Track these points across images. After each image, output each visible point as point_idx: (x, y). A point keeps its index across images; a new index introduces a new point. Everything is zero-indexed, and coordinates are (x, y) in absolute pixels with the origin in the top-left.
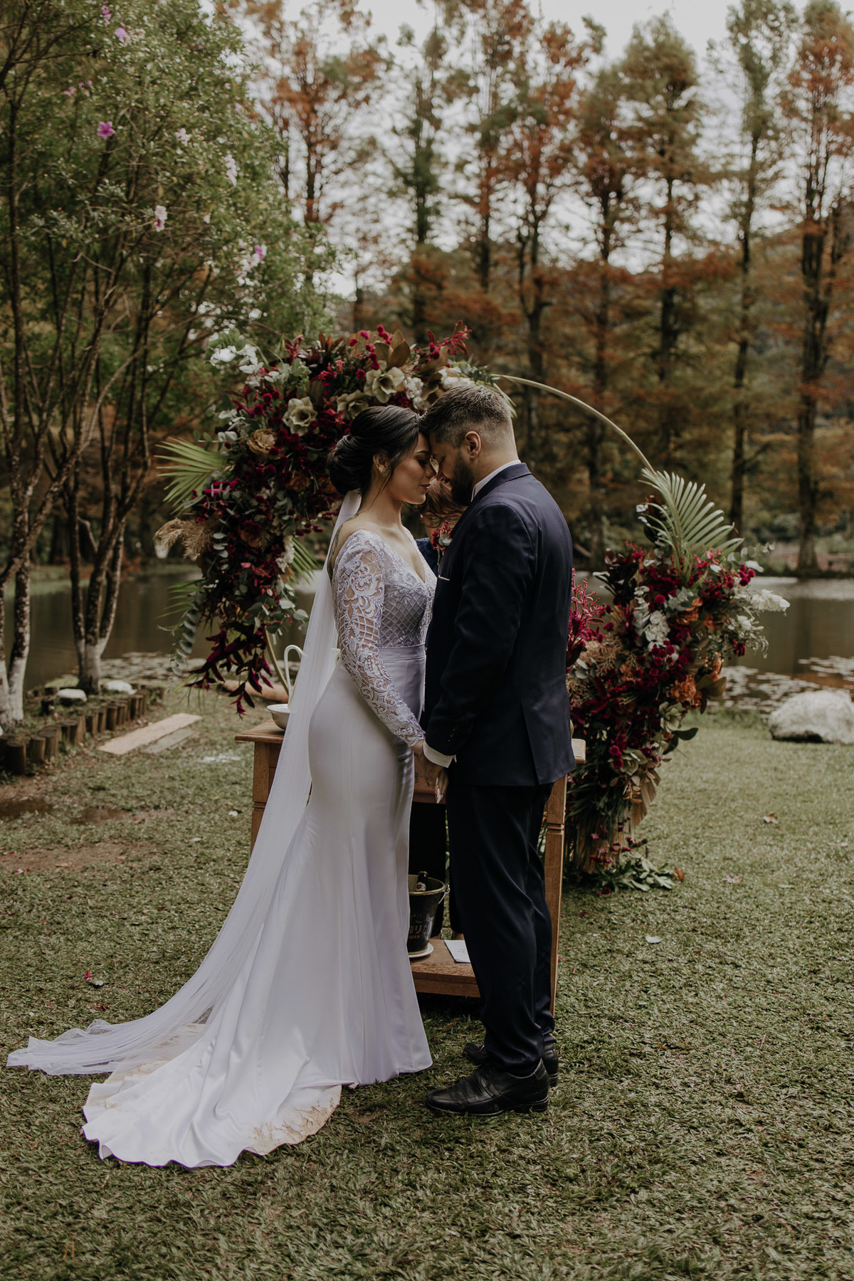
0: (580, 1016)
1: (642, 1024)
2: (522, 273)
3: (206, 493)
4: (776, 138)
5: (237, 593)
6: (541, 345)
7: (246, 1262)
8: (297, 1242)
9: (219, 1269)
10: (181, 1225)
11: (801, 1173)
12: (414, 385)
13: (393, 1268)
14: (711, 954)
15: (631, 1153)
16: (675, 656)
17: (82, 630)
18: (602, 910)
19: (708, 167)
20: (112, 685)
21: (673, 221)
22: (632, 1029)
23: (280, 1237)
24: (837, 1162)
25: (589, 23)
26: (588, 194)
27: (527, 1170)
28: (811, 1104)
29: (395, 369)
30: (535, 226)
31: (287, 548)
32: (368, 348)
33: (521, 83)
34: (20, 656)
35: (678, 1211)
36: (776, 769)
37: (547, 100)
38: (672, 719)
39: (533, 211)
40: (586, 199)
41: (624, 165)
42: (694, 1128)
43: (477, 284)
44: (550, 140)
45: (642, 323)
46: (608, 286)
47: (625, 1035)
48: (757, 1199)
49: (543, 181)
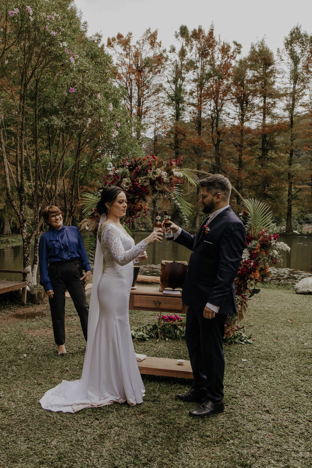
1: (238, 388)
2: (213, 130)
4: (303, 81)
6: (219, 155)
7: (100, 459)
8: (116, 453)
9: (91, 461)
10: (80, 447)
11: (285, 436)
12: (164, 174)
14: (264, 365)
15: (228, 428)
16: (252, 264)
18: (228, 350)
19: (278, 92)
21: (266, 111)
22: (233, 389)
23: (111, 452)
24: (298, 433)
25: (235, 43)
26: (235, 102)
27: (193, 433)
28: (291, 414)
29: (158, 169)
30: (218, 114)
32: (149, 162)
33: (212, 65)
34: (36, 264)
35: (242, 447)
36: (294, 304)
37: (222, 70)
38: (252, 285)
39: (217, 109)
40: (235, 104)
41: (249, 92)
42: (251, 421)
43: (197, 134)
44: (223, 84)
45: (255, 147)
46: (243, 134)
47: (231, 391)
48: (269, 444)
49: (220, 98)
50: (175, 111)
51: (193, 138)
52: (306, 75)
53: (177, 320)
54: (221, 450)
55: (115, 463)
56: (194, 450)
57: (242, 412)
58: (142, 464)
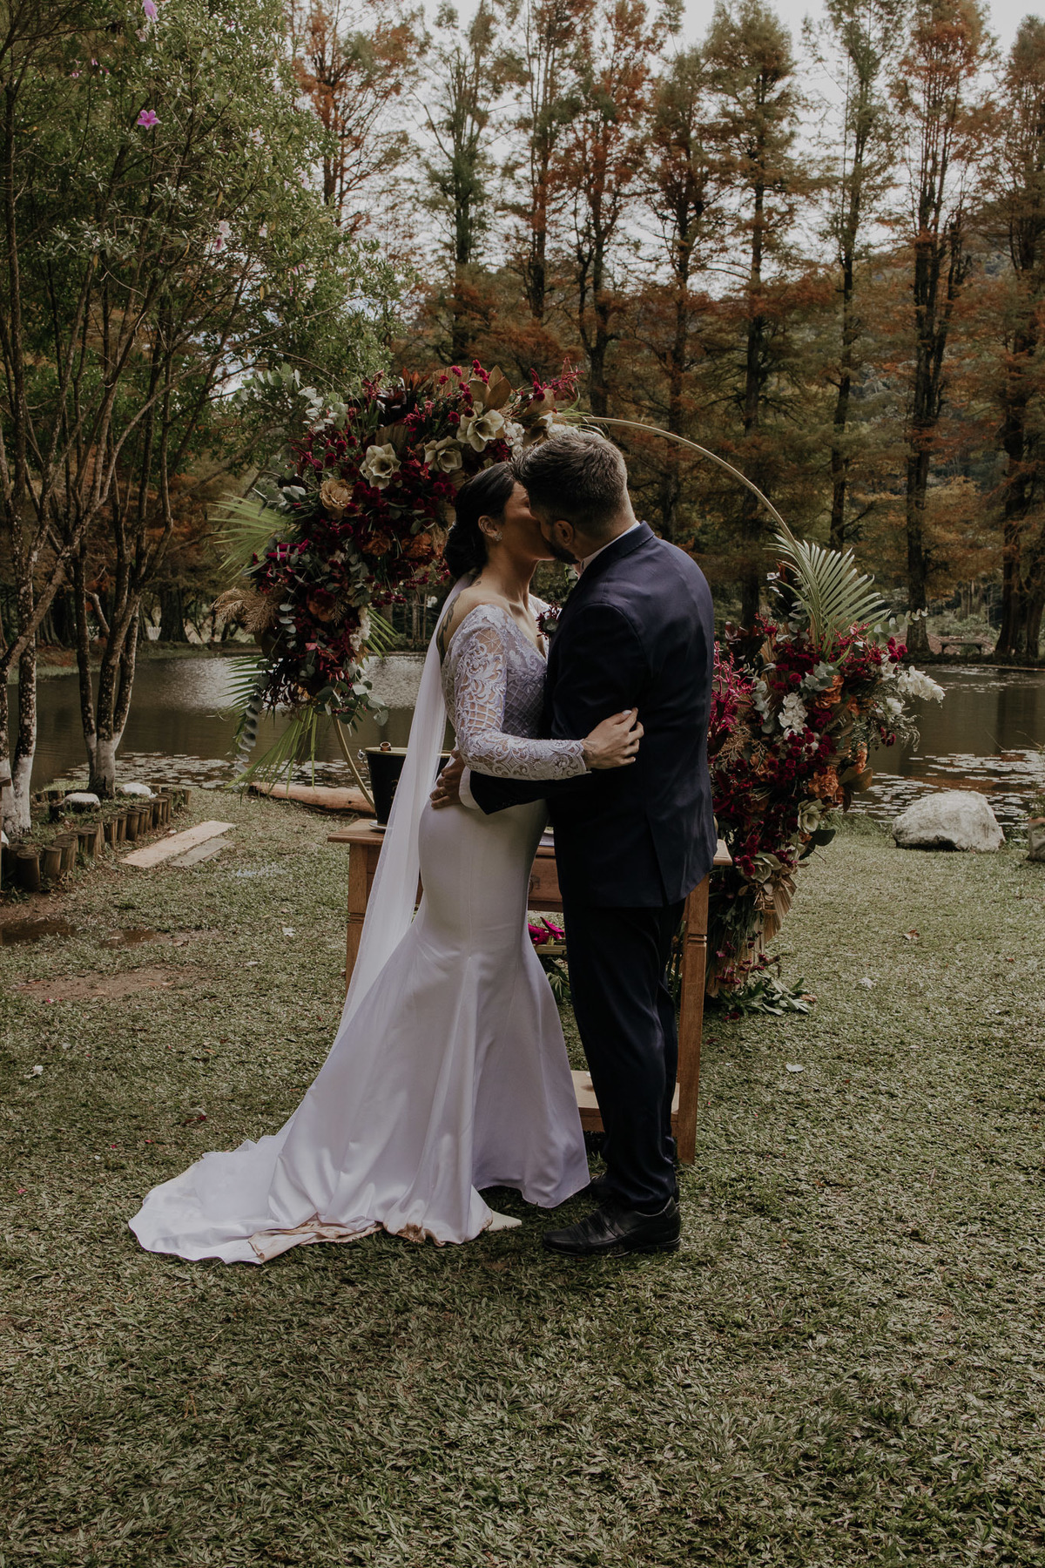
0: (723, 1151)
1: (796, 1160)
2: (582, 300)
3: (271, 557)
4: (887, 138)
5: (303, 673)
6: (605, 385)
7: (391, 1418)
8: (444, 1396)
9: (361, 1426)
10: (311, 1380)
11: (993, 1314)
12: (514, 431)
13: (557, 1421)
14: (862, 1084)
15: (802, 1296)
16: (815, 745)
17: (93, 722)
18: (732, 1036)
19: (804, 173)
20: (130, 788)
21: (762, 236)
22: (784, 1165)
23: (424, 1391)
24: (1031, 1303)
26: (661, 204)
27: (690, 1316)
28: (994, 1242)
29: (493, 411)
30: (599, 245)
31: (363, 622)
32: (462, 387)
33: (584, 70)
34: (27, 752)
35: (862, 1356)
36: (908, 879)
37: (614, 90)
38: (811, 817)
39: (597, 225)
40: (659, 211)
41: (705, 169)
42: (869, 1270)
43: (529, 313)
44: (618, 139)
45: (725, 360)
46: (685, 316)
47: (777, 1172)
48: (948, 1342)
49: (609, 189)
50: (454, 230)
51: (516, 325)
52: (895, 119)
53: (552, 941)
54: (795, 1371)
55: (447, 1431)
56: (705, 1373)
57: (832, 1239)
58: (540, 1429)
